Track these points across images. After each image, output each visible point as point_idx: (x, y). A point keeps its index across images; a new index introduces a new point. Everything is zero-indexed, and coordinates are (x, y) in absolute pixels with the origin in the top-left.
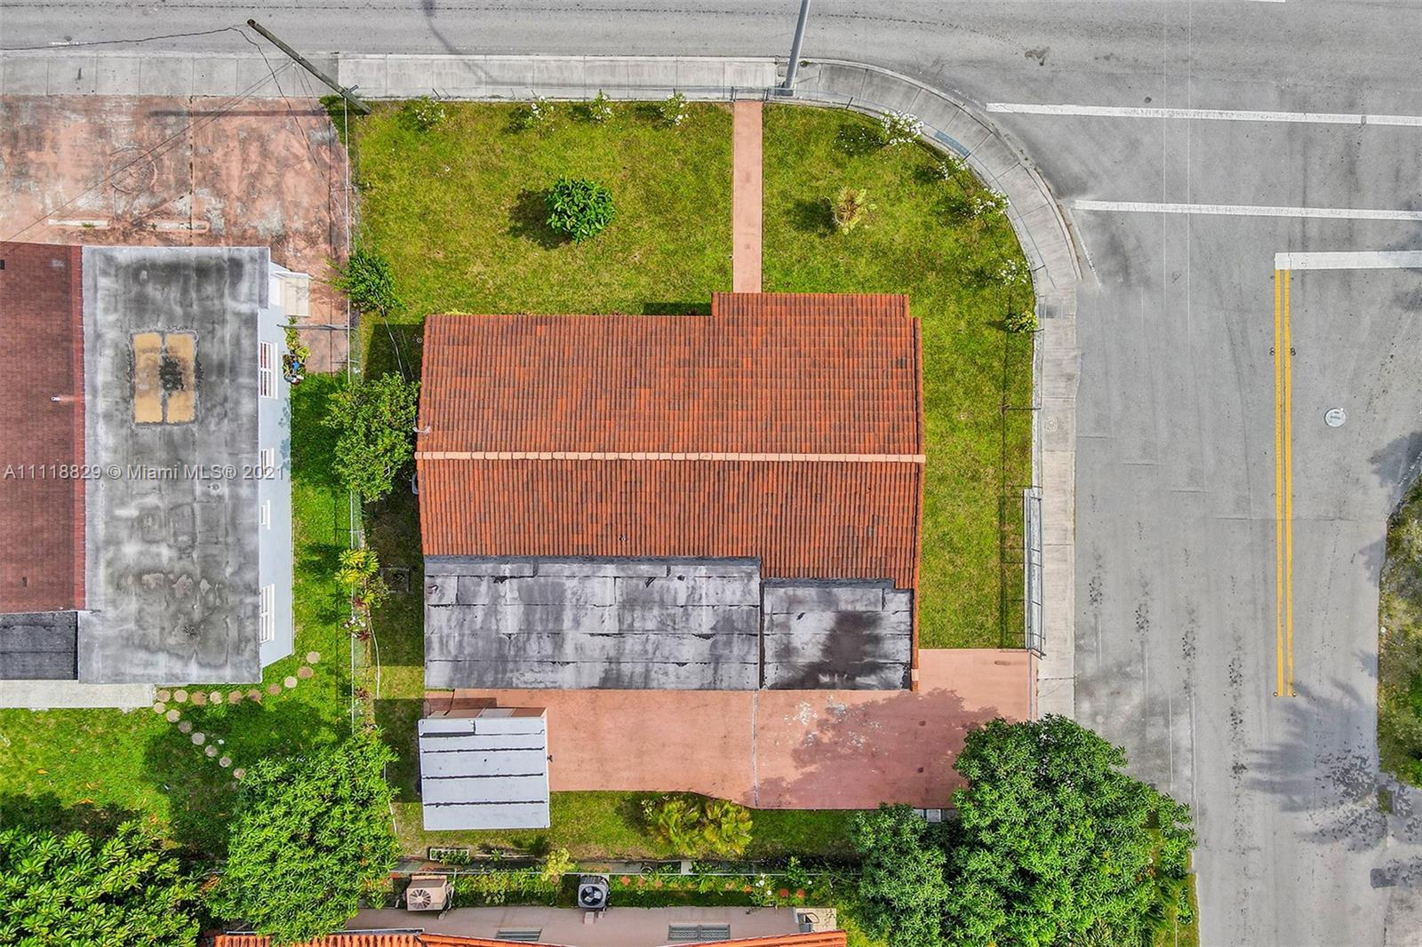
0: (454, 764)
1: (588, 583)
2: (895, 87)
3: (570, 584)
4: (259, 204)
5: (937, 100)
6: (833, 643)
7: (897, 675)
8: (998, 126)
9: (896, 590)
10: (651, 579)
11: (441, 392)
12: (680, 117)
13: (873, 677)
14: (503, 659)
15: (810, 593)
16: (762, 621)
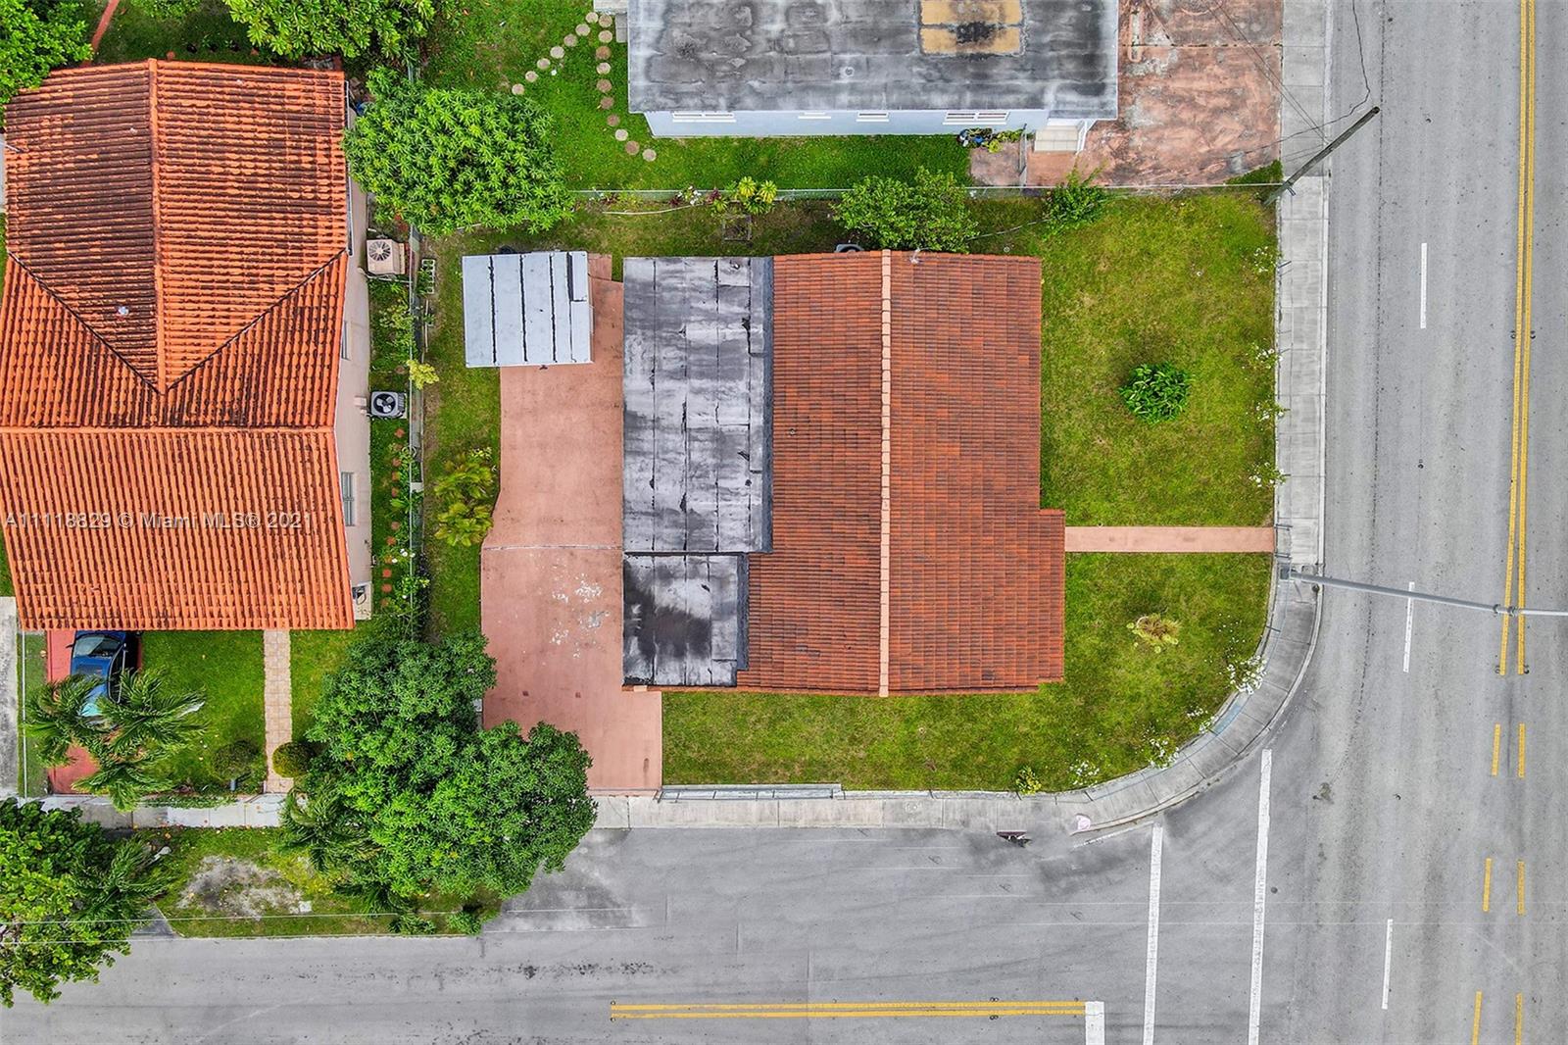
0: (536, 283)
1: (742, 402)
2: (1291, 668)
3: (741, 386)
4: (1162, 106)
5: (1275, 705)
6: (674, 616)
7: (640, 672)
8: (1246, 760)
9: (735, 672)
10: (747, 457)
11: (956, 272)
12: (1259, 480)
13: (638, 652)
14: (657, 326)
15: (732, 594)
16: (701, 554)
